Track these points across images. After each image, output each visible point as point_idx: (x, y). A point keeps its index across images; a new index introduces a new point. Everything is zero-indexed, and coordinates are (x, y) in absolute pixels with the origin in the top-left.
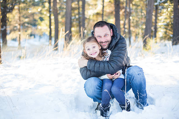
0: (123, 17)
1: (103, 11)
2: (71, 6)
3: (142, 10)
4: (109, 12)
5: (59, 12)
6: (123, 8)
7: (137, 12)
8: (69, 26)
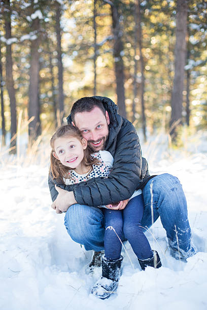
0: (131, 92)
1: (95, 82)
2: (39, 76)
3: (162, 79)
4: (105, 85)
5: (16, 86)
6: (130, 77)
7: (154, 84)
8: (35, 110)
